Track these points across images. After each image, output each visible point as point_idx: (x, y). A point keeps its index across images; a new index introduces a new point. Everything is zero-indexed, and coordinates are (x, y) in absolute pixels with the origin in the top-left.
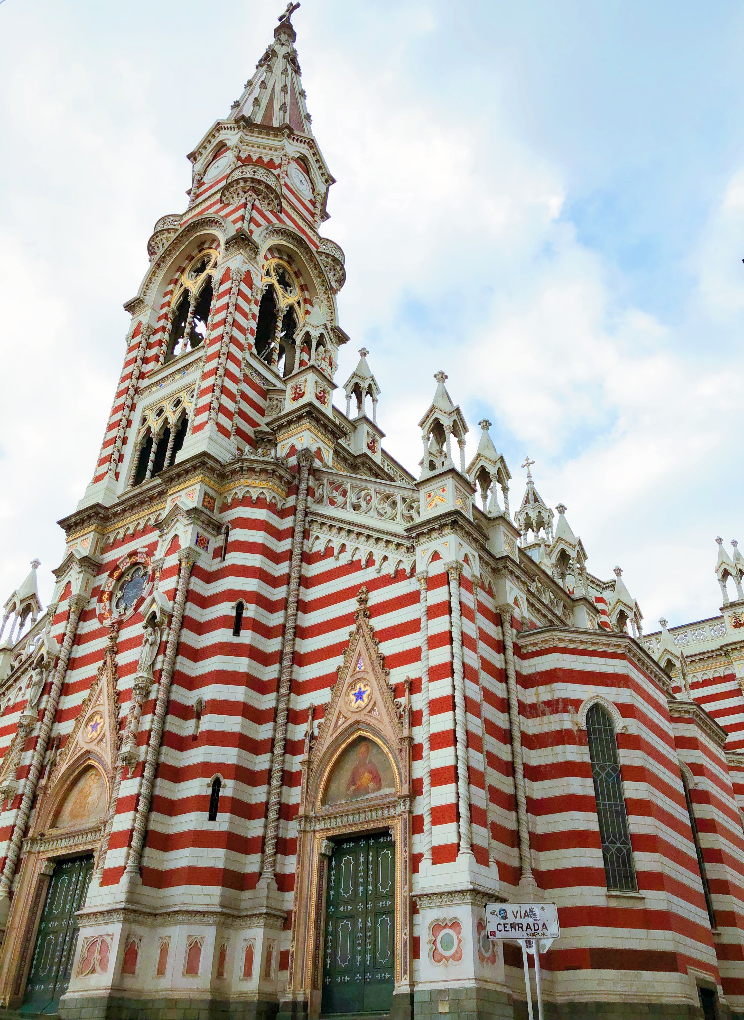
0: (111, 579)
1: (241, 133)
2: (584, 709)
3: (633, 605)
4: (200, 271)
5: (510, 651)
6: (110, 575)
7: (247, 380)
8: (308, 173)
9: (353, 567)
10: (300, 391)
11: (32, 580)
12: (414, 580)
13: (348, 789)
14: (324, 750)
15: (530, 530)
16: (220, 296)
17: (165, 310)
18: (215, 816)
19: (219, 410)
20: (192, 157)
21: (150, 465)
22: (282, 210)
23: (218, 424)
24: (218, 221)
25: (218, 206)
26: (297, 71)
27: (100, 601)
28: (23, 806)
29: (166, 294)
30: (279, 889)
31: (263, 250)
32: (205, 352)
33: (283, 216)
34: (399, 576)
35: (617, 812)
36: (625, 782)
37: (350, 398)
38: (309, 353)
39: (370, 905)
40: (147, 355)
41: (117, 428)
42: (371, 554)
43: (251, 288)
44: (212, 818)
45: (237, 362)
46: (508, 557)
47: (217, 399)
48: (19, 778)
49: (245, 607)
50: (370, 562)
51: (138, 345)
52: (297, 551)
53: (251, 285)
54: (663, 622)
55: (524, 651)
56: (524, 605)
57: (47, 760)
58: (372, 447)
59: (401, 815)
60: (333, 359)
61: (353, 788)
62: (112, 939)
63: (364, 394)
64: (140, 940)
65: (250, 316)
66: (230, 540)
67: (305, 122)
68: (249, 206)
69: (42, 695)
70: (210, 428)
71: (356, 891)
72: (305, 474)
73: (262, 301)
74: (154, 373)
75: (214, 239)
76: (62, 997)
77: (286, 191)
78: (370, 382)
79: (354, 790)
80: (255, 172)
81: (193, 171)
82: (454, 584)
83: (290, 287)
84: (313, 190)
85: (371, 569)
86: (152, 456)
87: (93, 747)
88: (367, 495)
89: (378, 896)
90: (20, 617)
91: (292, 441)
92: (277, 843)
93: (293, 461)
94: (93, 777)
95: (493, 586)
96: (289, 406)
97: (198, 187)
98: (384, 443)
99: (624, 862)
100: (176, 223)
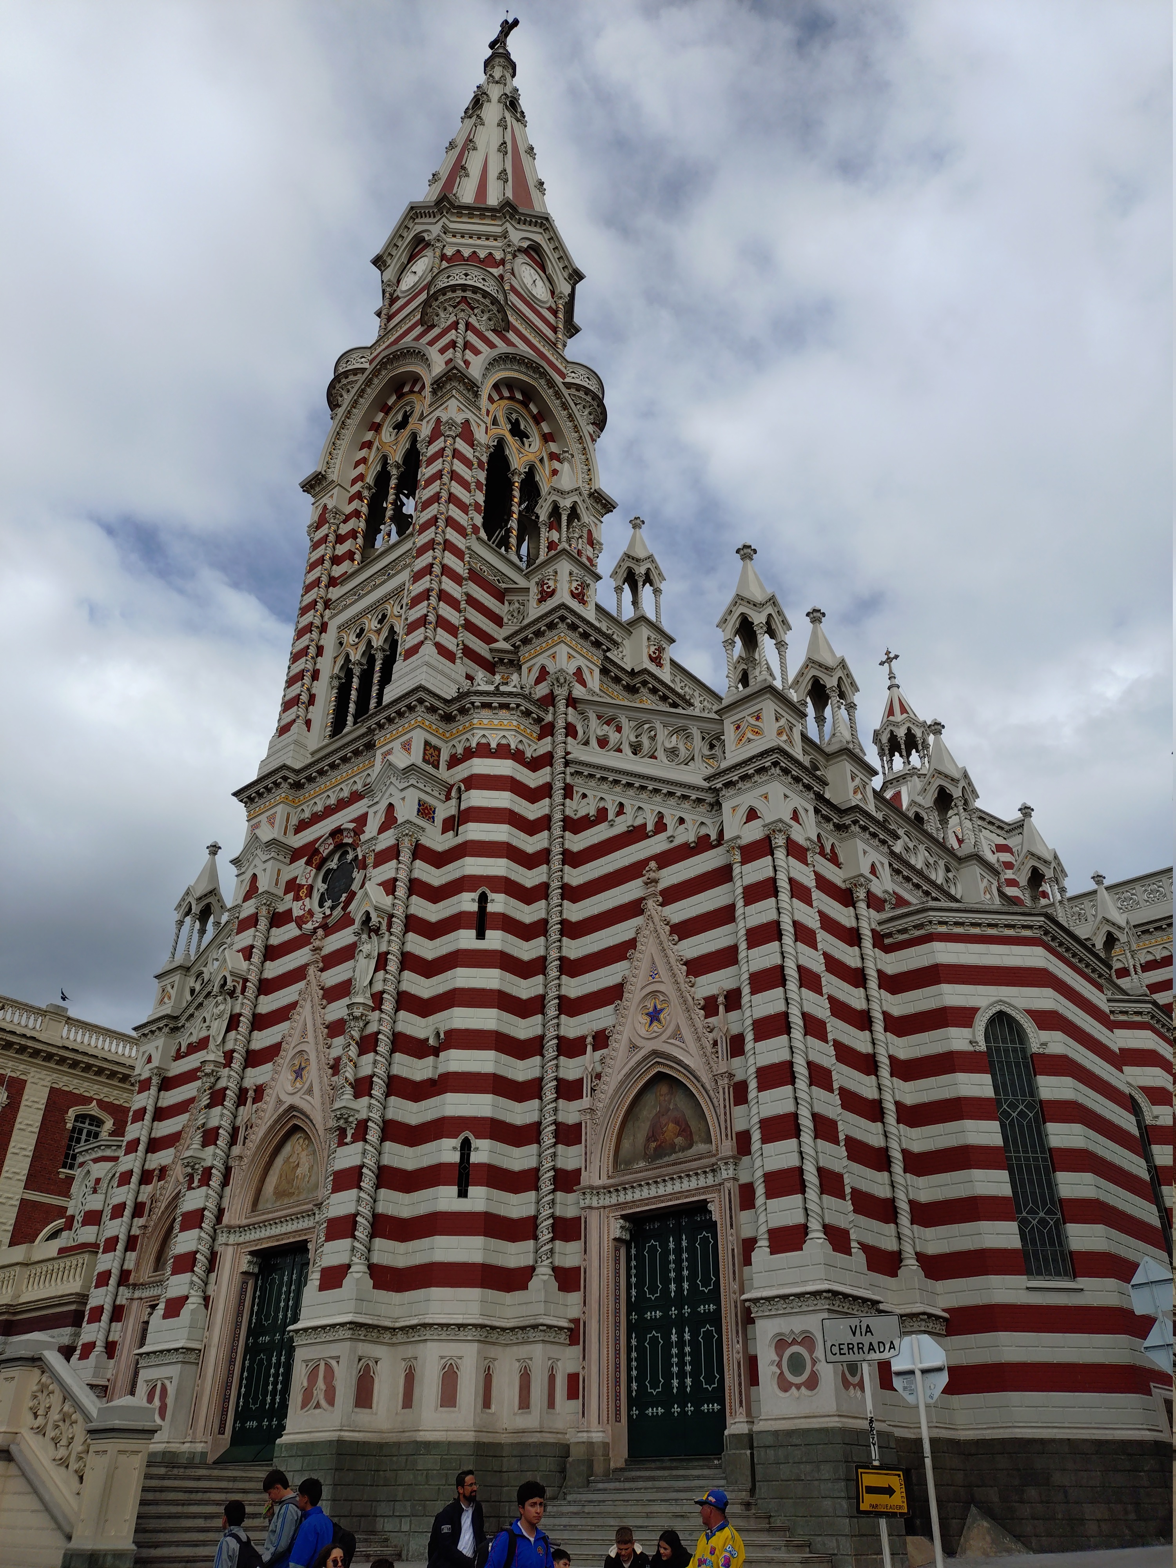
0: (310, 868)
1: (444, 219)
2: (981, 1022)
3: (1049, 858)
4: (400, 426)
5: (867, 943)
6: (308, 863)
7: (475, 576)
8: (543, 268)
9: (636, 834)
10: (549, 587)
11: (212, 872)
12: (720, 850)
13: (646, 1147)
14: (611, 1092)
15: (897, 754)
16: (431, 461)
17: (358, 486)
18: (467, 1191)
19: (438, 624)
20: (379, 262)
21: (352, 707)
22: (508, 326)
23: (438, 645)
24: (419, 352)
25: (419, 330)
26: (521, 118)
27: (297, 898)
28: (215, 1182)
29: (357, 464)
30: (559, 1289)
31: (486, 390)
32: (414, 543)
33: (511, 336)
34: (703, 844)
35: (1037, 1168)
36: (1048, 1124)
37: (622, 590)
38: (559, 530)
39: (687, 1310)
40: (337, 553)
41: (304, 659)
42: (661, 816)
43: (472, 445)
44: (463, 1194)
45: (458, 554)
46: (857, 807)
47: (434, 608)
48: (204, 1145)
49: (489, 899)
50: (660, 826)
51: (324, 539)
52: (557, 816)
53: (470, 441)
54: (1098, 878)
55: (887, 941)
56: (885, 872)
57: (239, 1119)
58: (656, 658)
59: (723, 1183)
60: (595, 535)
61: (654, 1145)
62: (338, 1362)
63: (640, 584)
64: (376, 1362)
65: (473, 486)
66: (463, 807)
67: (534, 193)
68: (462, 326)
69: (228, 1031)
70: (428, 649)
71: (666, 1289)
72: (561, 705)
73: (489, 462)
74: (346, 577)
75: (416, 379)
76: (278, 1441)
77: (513, 298)
78: (649, 565)
79: (655, 1149)
80: (466, 275)
81: (383, 282)
82: (780, 854)
83: (528, 437)
84: (553, 293)
85: (662, 836)
86: (354, 695)
87: (296, 1101)
88: (651, 729)
89: (695, 1298)
90: (197, 922)
91: (541, 660)
92: (553, 1225)
93: (542, 690)
94: (301, 1141)
95: (838, 851)
96: (534, 610)
97: (391, 305)
98: (673, 652)
99: (1051, 1238)
100: (363, 360)
